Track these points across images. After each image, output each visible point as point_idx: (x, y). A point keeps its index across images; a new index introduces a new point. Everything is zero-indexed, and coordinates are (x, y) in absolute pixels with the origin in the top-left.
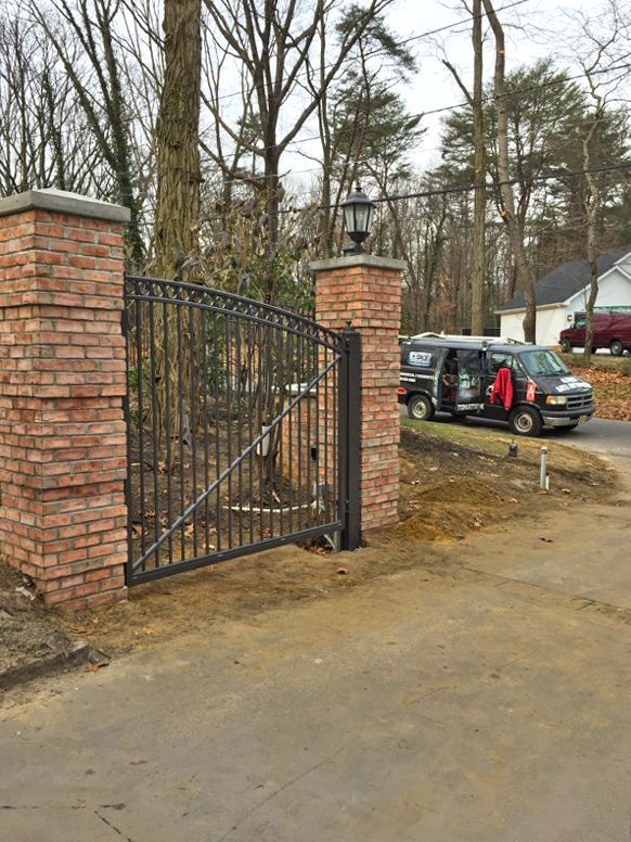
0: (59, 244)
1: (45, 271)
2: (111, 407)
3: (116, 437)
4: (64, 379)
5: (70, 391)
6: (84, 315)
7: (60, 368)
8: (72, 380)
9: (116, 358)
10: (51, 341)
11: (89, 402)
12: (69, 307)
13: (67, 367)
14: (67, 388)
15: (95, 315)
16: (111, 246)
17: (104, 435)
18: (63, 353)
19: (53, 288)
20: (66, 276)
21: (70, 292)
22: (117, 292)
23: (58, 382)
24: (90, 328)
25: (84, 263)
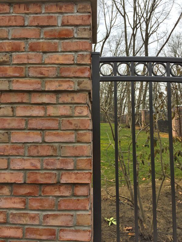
0: (20, 32)
1: (5, 59)
2: (74, 195)
3: (77, 231)
4: (18, 164)
5: (25, 177)
6: (45, 99)
7: (14, 152)
8: (27, 165)
9: (78, 142)
10: (7, 126)
11: (48, 189)
12: (29, 92)
13: (21, 151)
14: (22, 174)
15: (58, 98)
16: (76, 26)
17: (63, 228)
18: (18, 137)
19: (12, 74)
20: (26, 62)
21: (29, 77)
22: (83, 72)
23: (12, 167)
24: (51, 111)
25: (45, 46)
